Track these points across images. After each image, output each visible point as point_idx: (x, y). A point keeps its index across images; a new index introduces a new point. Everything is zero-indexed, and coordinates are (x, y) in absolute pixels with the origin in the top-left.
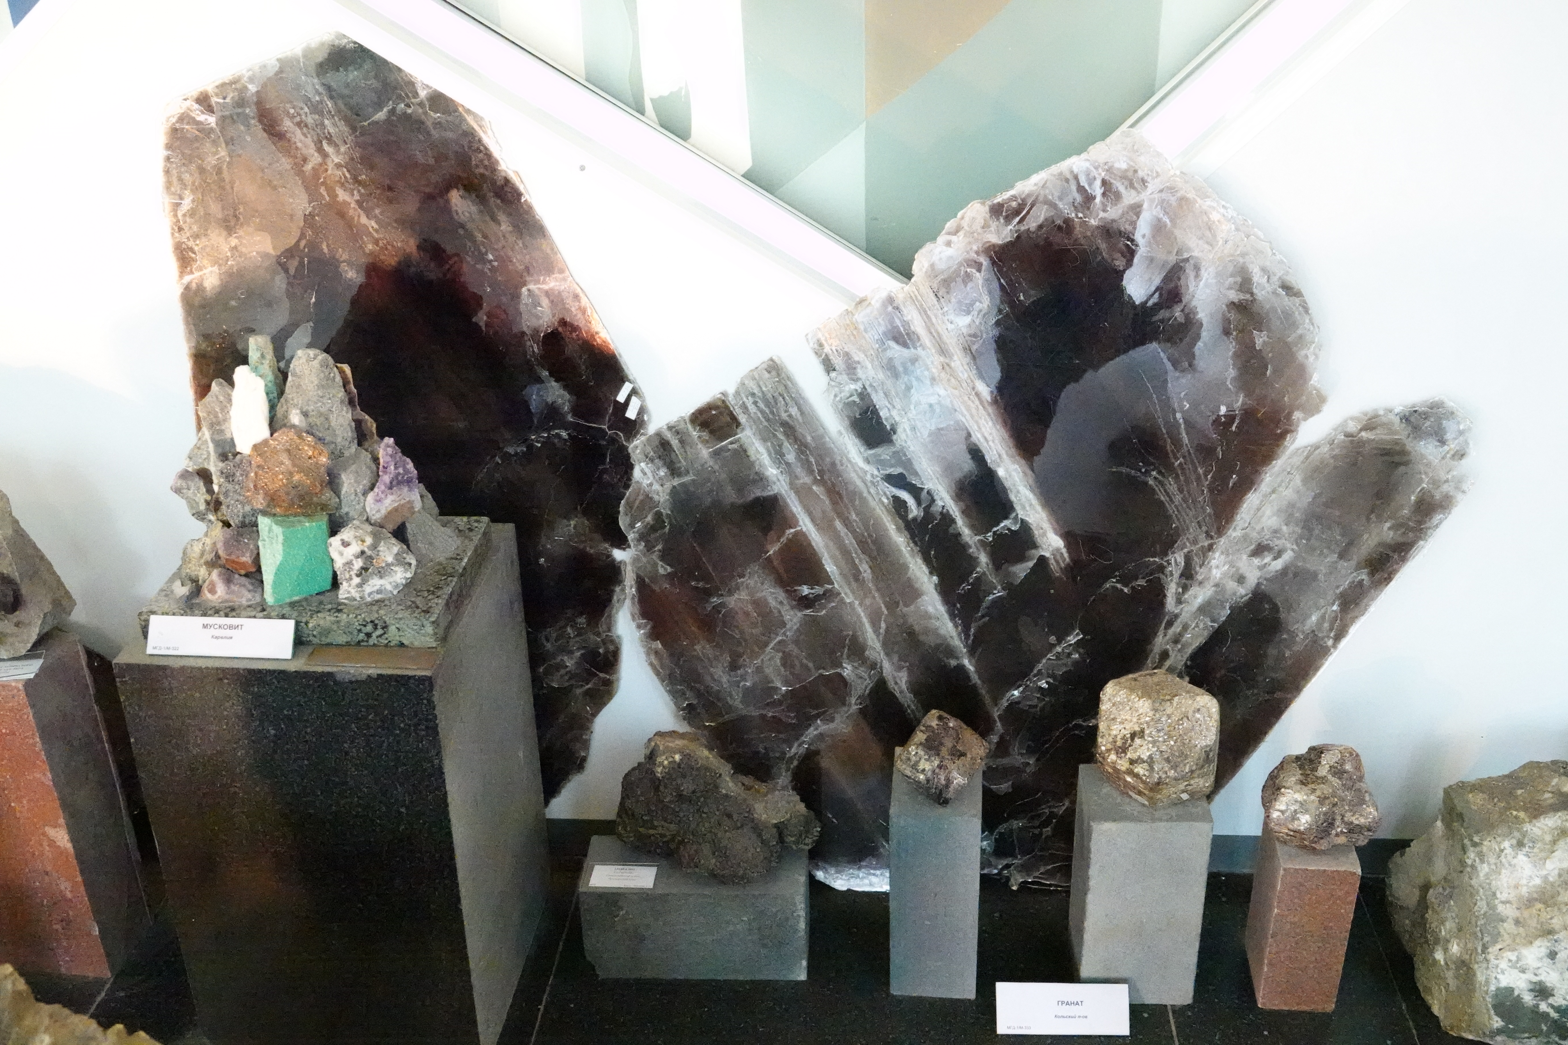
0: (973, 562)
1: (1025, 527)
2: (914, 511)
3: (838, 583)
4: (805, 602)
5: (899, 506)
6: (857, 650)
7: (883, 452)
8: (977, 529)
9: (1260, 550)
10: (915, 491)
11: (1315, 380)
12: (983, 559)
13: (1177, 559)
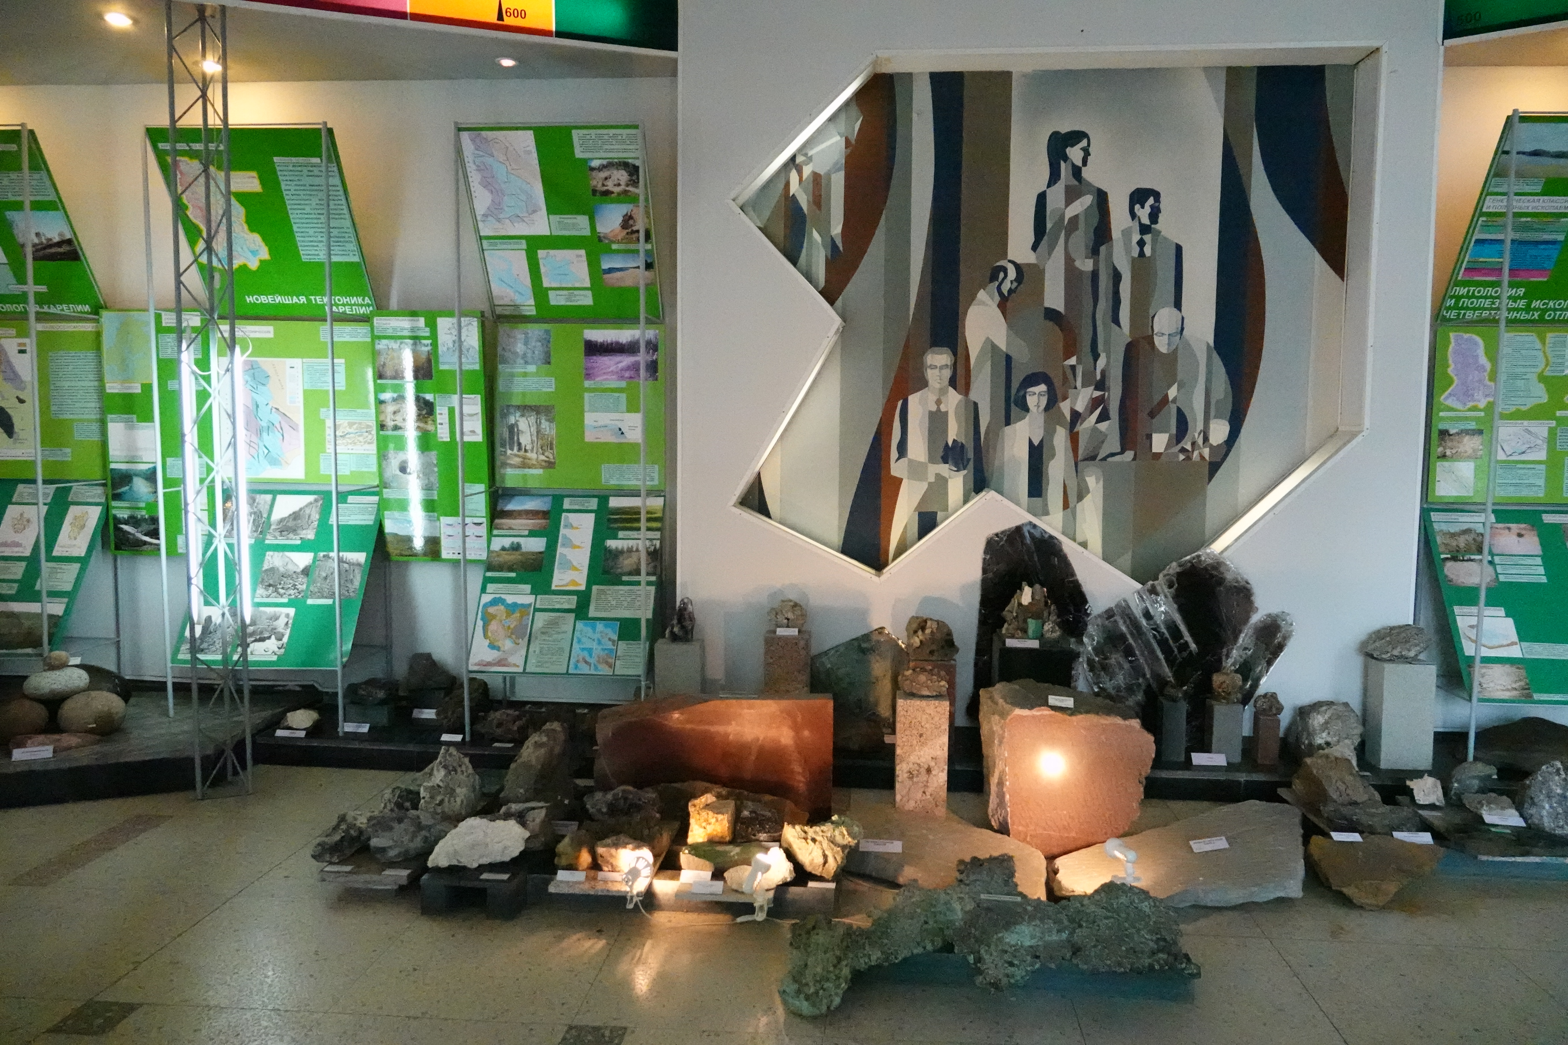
0: (1173, 651)
1: (1186, 642)
2: (1159, 637)
3: (1139, 657)
4: (1130, 662)
5: (1155, 636)
6: (1144, 675)
7: (1151, 622)
8: (1174, 643)
9: (1246, 649)
10: (1158, 632)
11: (1256, 605)
12: (1176, 650)
13: (1225, 651)
